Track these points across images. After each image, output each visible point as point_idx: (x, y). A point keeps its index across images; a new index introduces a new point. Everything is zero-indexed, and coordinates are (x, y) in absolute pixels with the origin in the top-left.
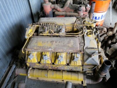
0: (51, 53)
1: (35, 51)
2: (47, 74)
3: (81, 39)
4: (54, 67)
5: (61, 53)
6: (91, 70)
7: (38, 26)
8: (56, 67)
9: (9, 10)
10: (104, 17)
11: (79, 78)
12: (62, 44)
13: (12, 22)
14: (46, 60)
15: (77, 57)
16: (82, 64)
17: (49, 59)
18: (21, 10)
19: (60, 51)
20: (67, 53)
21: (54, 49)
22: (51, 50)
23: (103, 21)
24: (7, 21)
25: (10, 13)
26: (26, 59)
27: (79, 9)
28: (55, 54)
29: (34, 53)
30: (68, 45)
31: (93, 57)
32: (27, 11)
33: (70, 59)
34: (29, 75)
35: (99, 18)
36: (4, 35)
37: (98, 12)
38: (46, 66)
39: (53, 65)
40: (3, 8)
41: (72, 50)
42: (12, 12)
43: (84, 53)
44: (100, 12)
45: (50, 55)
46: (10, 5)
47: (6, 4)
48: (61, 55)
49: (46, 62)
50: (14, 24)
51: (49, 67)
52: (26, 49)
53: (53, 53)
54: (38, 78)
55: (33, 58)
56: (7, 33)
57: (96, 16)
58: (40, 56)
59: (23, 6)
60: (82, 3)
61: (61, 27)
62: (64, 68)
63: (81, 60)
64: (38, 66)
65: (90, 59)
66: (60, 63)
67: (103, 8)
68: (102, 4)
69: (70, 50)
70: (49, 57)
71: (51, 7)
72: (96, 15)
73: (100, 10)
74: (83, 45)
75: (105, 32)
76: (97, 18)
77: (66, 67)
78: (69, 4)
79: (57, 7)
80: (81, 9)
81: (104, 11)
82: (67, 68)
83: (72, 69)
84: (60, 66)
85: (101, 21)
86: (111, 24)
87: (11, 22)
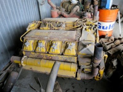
0: (47, 42)
1: (32, 39)
2: (39, 62)
3: (78, 33)
4: (48, 56)
5: (56, 41)
6: (89, 68)
7: (41, 22)
8: (50, 56)
9: (19, 11)
10: (112, 27)
11: (72, 67)
12: (59, 34)
13: (20, 22)
14: (41, 47)
15: (71, 45)
16: (76, 53)
17: (44, 47)
18: (31, 15)
19: (56, 40)
20: (62, 42)
21: (50, 38)
22: (47, 39)
23: (111, 31)
24: (15, 21)
25: (20, 14)
26: (23, 47)
27: (84, 15)
28: (50, 43)
29: (30, 41)
30: (64, 35)
31: (88, 47)
32: (36, 18)
33: (64, 48)
34: (22, 62)
35: (107, 27)
36: (9, 31)
37: (106, 22)
38: (41, 55)
39: (47, 54)
40: (13, 8)
41: (67, 39)
42: (21, 14)
43: (79, 42)
44: (107, 22)
45: (45, 44)
46: (21, 8)
47: (17, 5)
48: (56, 43)
49: (40, 50)
50: (21, 25)
51: (44, 56)
52: (24, 38)
53: (49, 42)
54: (31, 68)
55: (29, 45)
56: (13, 31)
57: (103, 26)
58: (36, 44)
59: (33, 12)
60: (89, 11)
61: (61, 23)
62: (58, 58)
63: (75, 50)
64: (33, 55)
65: (85, 49)
66: (54, 51)
67: (110, 17)
68: (109, 14)
69: (65, 39)
70: (44, 45)
71: (58, 13)
72: (104, 24)
73: (108, 20)
74: (80, 36)
75: (112, 40)
76: (105, 28)
77: (61, 56)
78: (75, 11)
79: (64, 13)
80: (86, 15)
81: (112, 21)
82: (61, 58)
83: (66, 60)
84: (54, 56)
85: (109, 32)
86: (120, 35)
87: (18, 22)
